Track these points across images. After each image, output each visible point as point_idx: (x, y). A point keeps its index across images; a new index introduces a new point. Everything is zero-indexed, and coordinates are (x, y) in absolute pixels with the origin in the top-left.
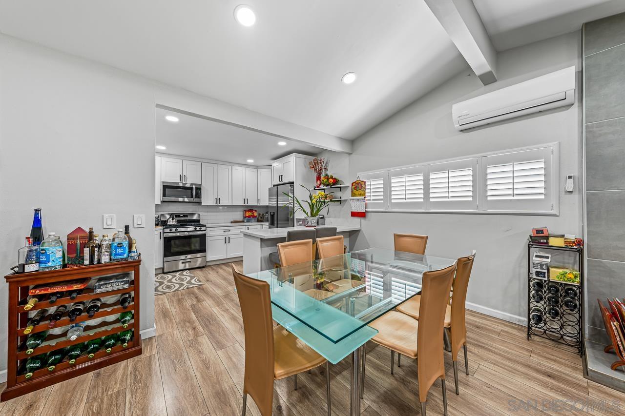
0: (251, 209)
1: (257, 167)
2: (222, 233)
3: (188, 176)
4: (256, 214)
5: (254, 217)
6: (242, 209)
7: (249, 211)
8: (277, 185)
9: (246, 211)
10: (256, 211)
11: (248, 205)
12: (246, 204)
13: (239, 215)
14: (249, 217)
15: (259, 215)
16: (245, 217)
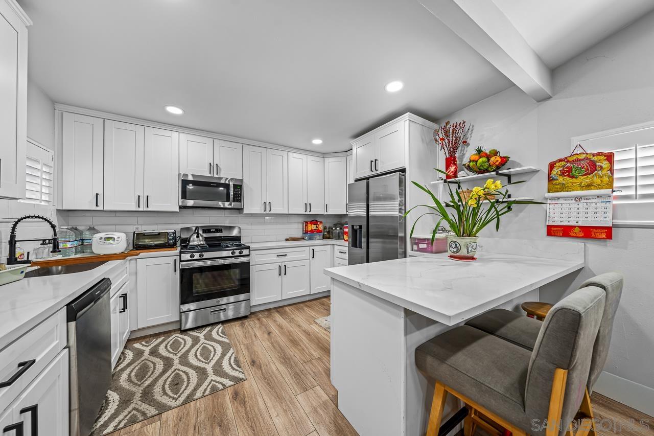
0: (313, 220)
1: (324, 155)
2: (274, 258)
3: (222, 166)
4: (321, 227)
5: (319, 231)
6: (301, 220)
7: (312, 223)
8: (368, 178)
9: (307, 223)
10: (321, 222)
11: (311, 213)
12: (308, 213)
13: (296, 229)
14: (312, 231)
15: (325, 228)
16: (306, 232)
